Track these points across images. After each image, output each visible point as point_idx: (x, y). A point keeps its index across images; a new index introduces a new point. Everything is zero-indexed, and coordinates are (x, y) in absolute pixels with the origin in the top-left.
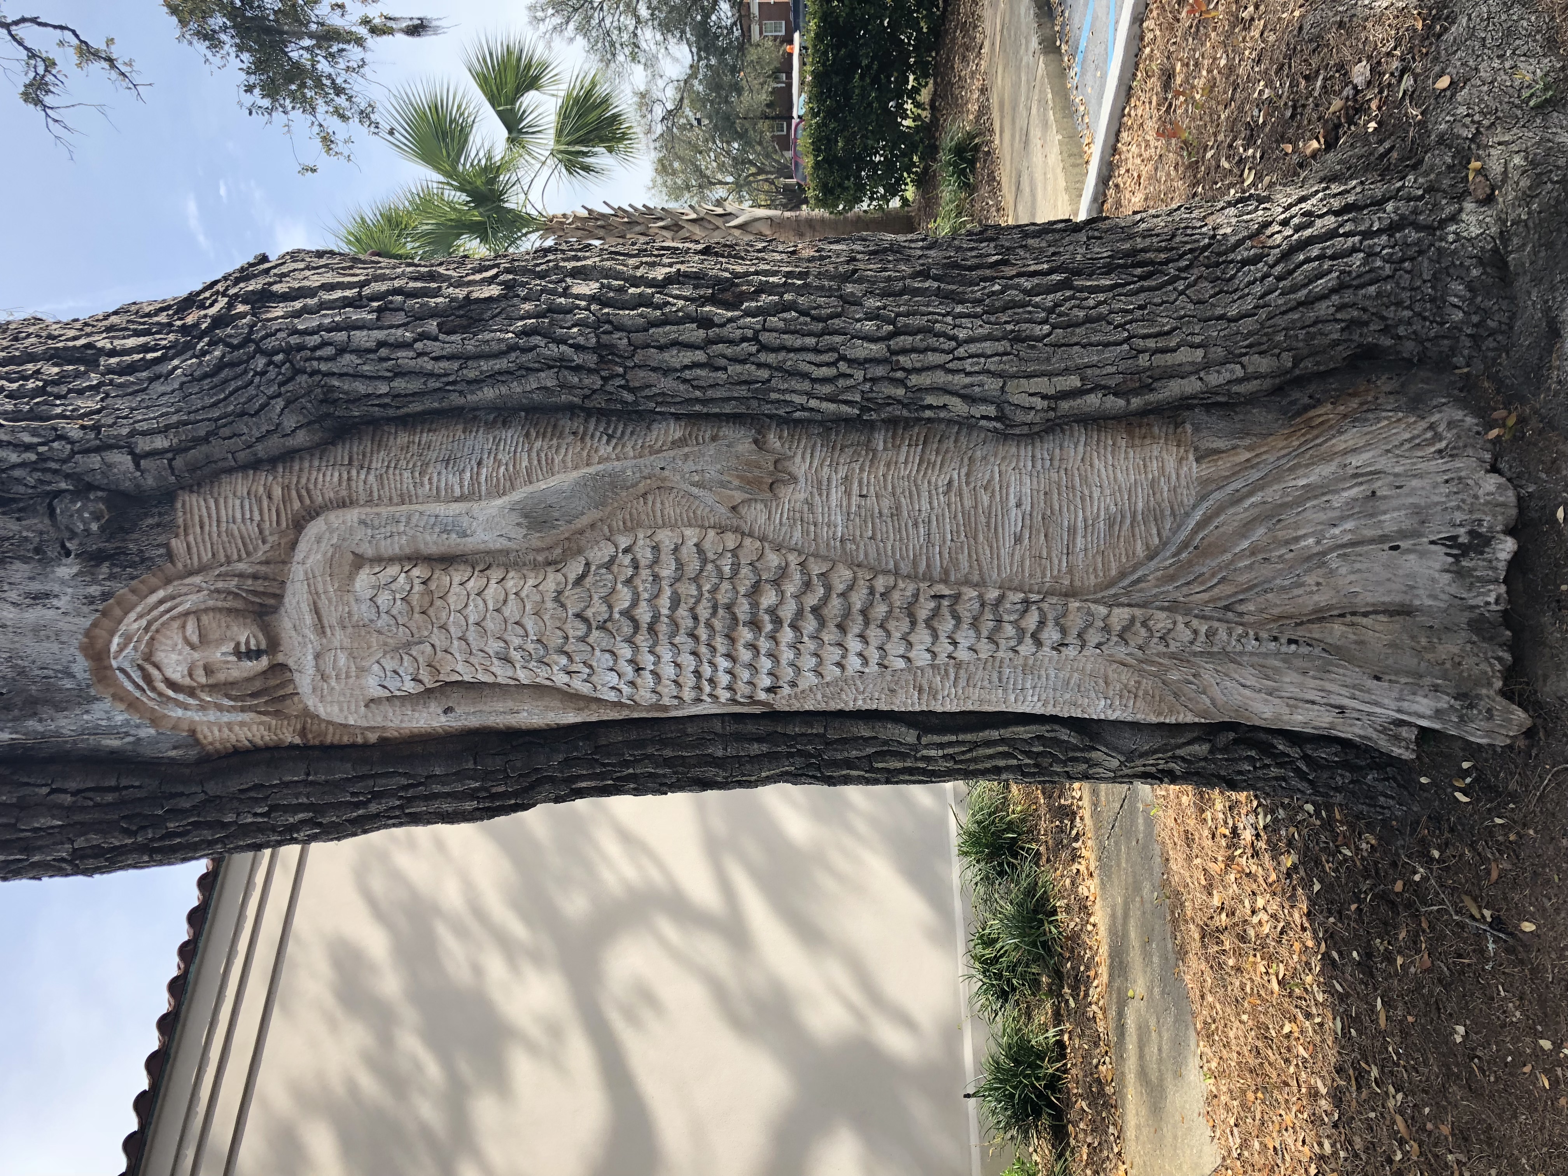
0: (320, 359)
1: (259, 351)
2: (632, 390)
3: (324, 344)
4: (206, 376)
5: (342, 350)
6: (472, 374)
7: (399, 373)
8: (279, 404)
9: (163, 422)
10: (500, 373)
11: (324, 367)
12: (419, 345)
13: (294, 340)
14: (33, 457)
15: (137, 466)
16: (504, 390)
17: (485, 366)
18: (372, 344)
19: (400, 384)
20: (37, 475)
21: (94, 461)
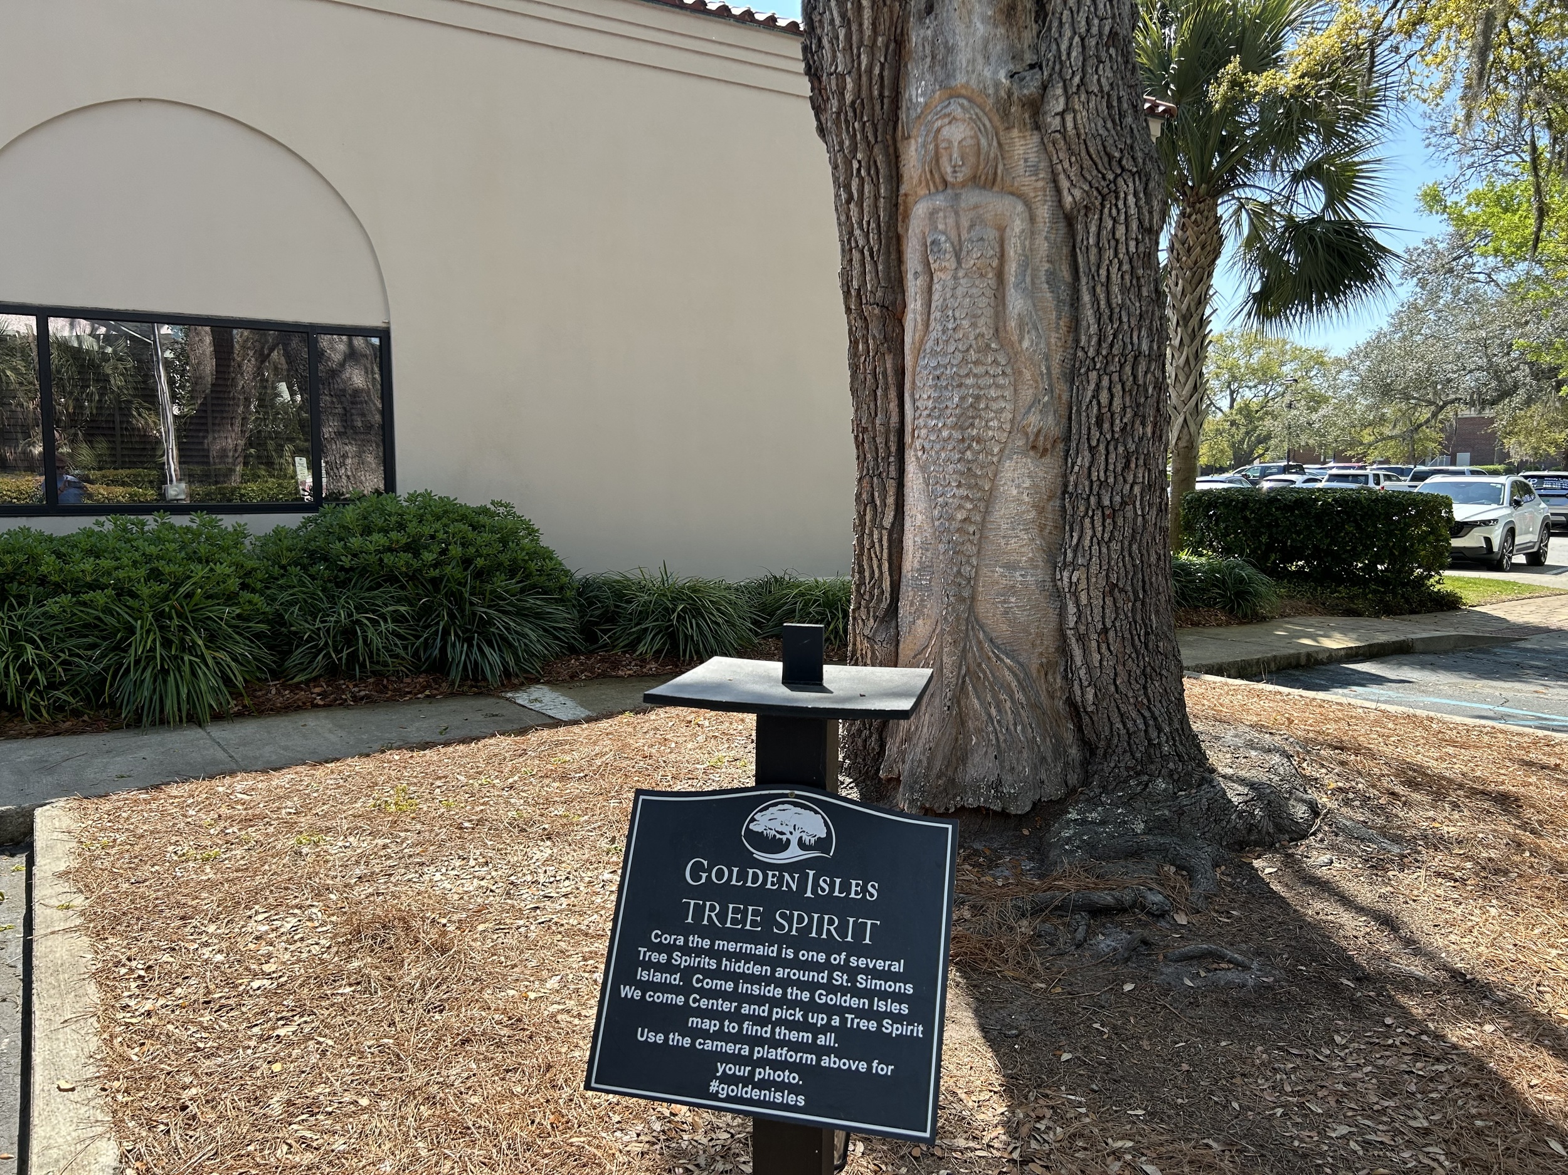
0: (1110, 209)
1: (1117, 176)
2: (1087, 373)
3: (1118, 211)
4: (1105, 147)
5: (1115, 221)
6: (1098, 289)
7: (1100, 250)
8: (1086, 188)
9: (1081, 126)
10: (1098, 304)
11: (1106, 210)
12: (1116, 260)
13: (1122, 195)
14: (1064, 58)
15: (1057, 114)
16: (1089, 306)
17: (1102, 297)
18: (1117, 236)
19: (1094, 251)
20: (1052, 59)
21: (1059, 91)
